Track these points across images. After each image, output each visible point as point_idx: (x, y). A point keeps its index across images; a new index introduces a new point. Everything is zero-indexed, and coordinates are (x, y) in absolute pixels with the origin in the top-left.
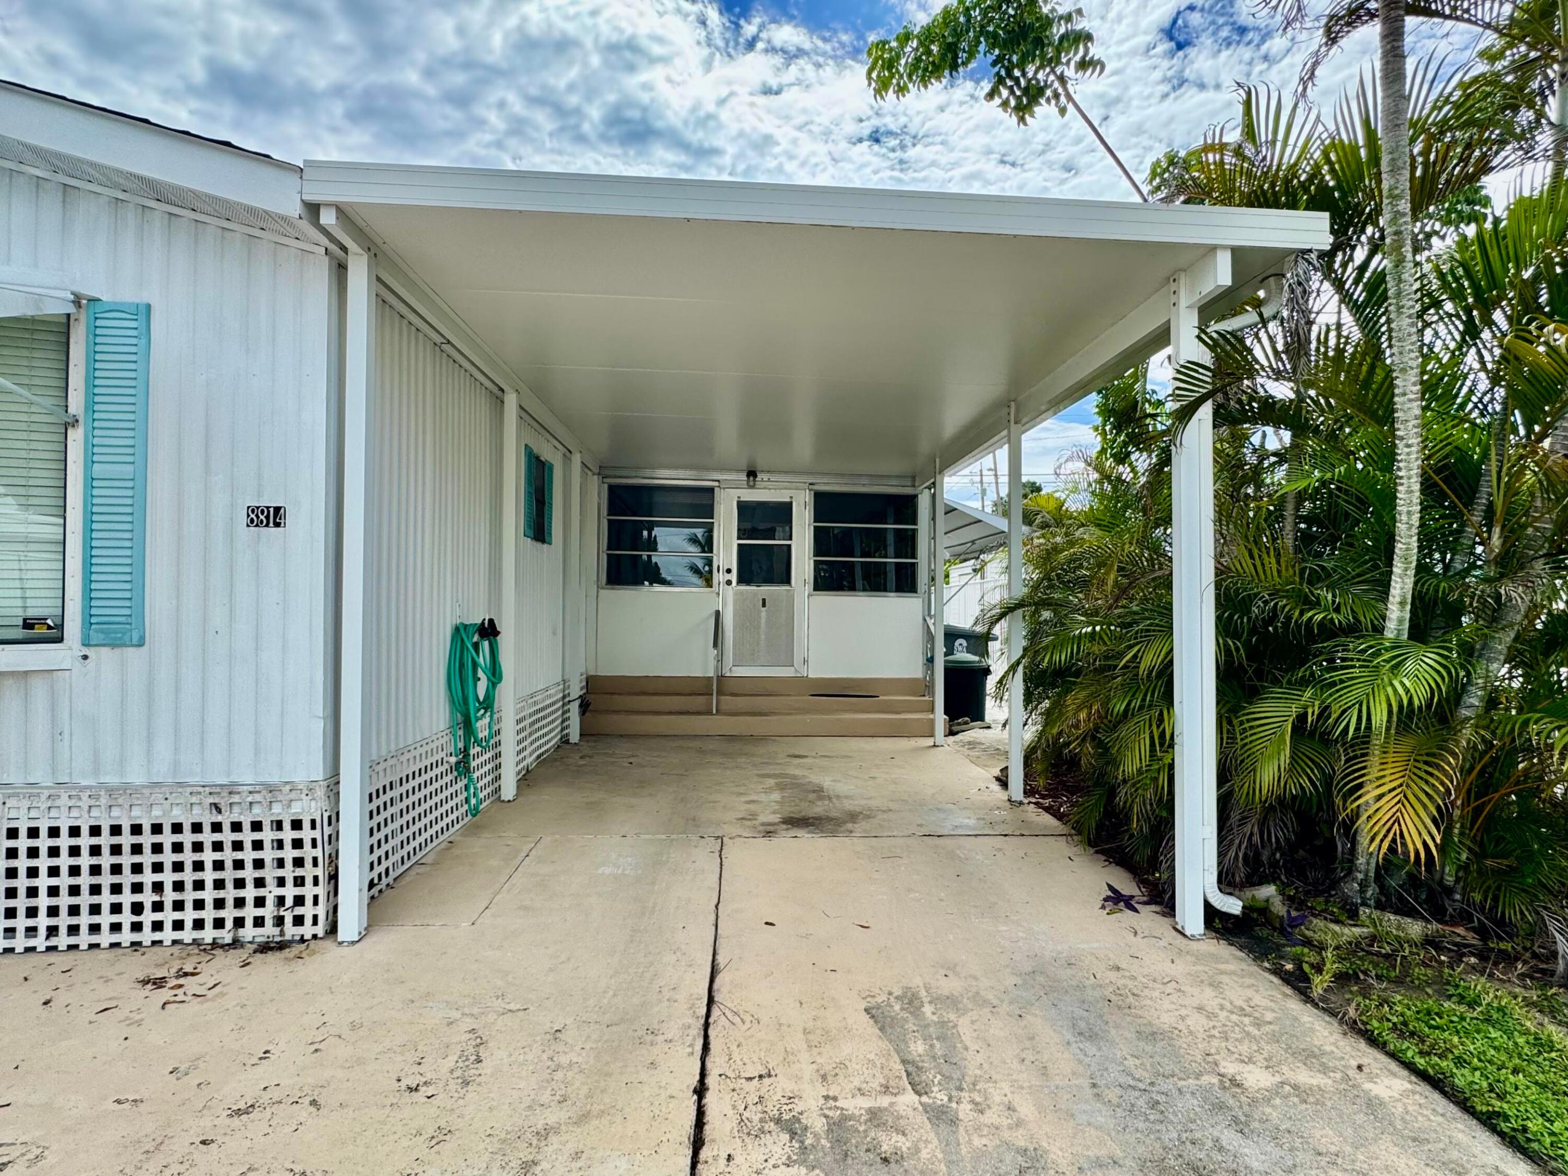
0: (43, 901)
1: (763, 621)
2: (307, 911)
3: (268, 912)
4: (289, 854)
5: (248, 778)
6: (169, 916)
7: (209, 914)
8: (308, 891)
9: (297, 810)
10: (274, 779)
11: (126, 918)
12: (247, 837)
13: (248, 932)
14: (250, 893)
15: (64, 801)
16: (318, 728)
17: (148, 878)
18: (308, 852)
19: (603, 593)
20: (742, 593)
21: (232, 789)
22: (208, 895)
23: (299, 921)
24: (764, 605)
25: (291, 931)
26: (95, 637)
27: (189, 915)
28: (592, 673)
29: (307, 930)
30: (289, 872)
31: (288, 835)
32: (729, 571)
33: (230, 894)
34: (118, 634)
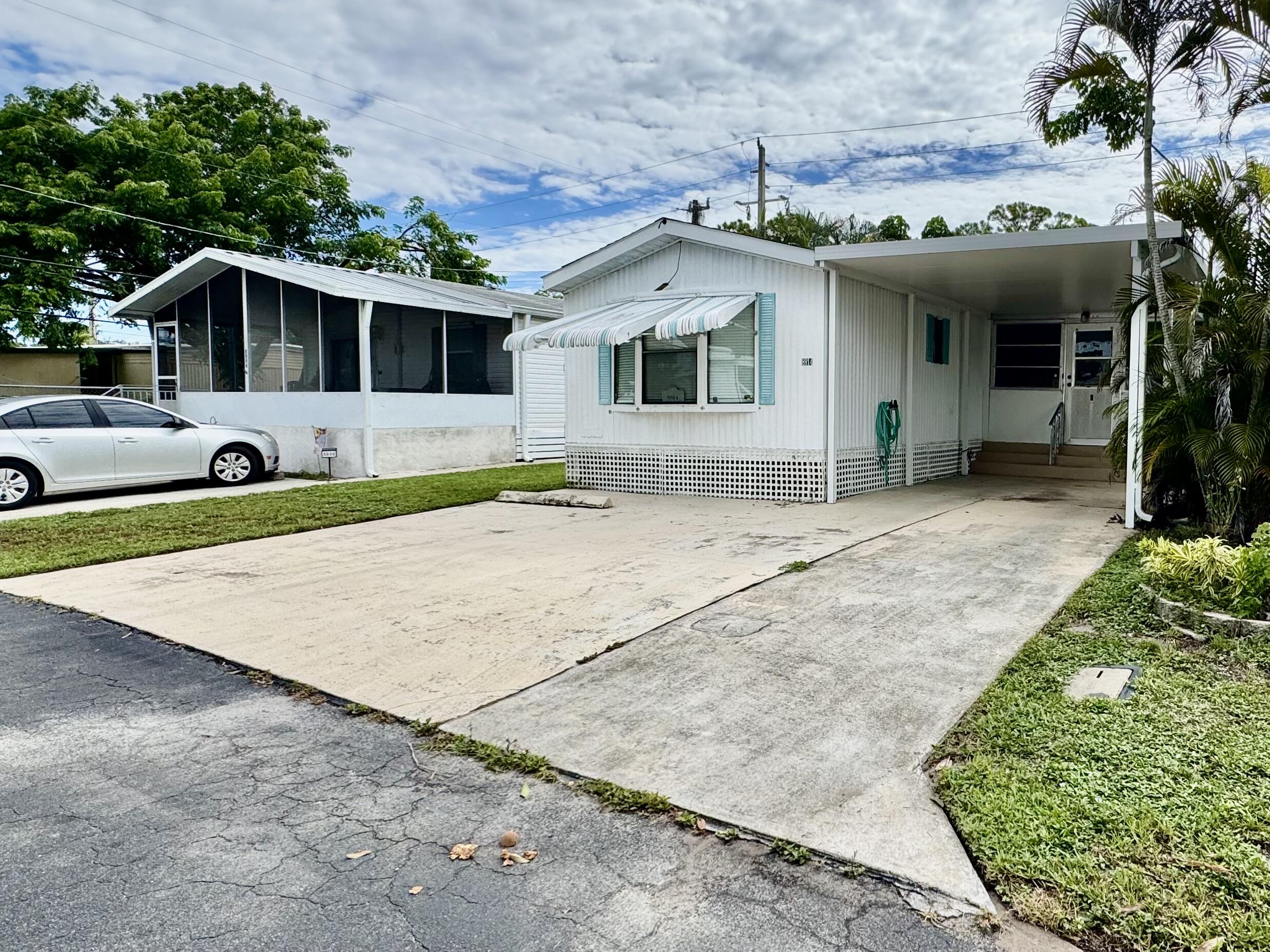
1: (1091, 409)
2: (819, 493)
3: (808, 492)
4: (814, 474)
5: (802, 448)
6: (781, 491)
7: (793, 492)
8: (819, 486)
9: (816, 459)
10: (809, 449)
11: (770, 491)
12: (803, 468)
13: (803, 498)
14: (803, 486)
15: (755, 453)
16: (822, 433)
17: (776, 478)
18: (819, 473)
19: (993, 392)
20: (1078, 391)
21: (799, 452)
22: (792, 486)
23: (817, 496)
24: (1092, 399)
25: (814, 499)
26: (763, 402)
28: (986, 439)
29: (819, 499)
30: (814, 480)
31: (814, 467)
32: (1070, 377)
33: (798, 485)
34: (768, 400)
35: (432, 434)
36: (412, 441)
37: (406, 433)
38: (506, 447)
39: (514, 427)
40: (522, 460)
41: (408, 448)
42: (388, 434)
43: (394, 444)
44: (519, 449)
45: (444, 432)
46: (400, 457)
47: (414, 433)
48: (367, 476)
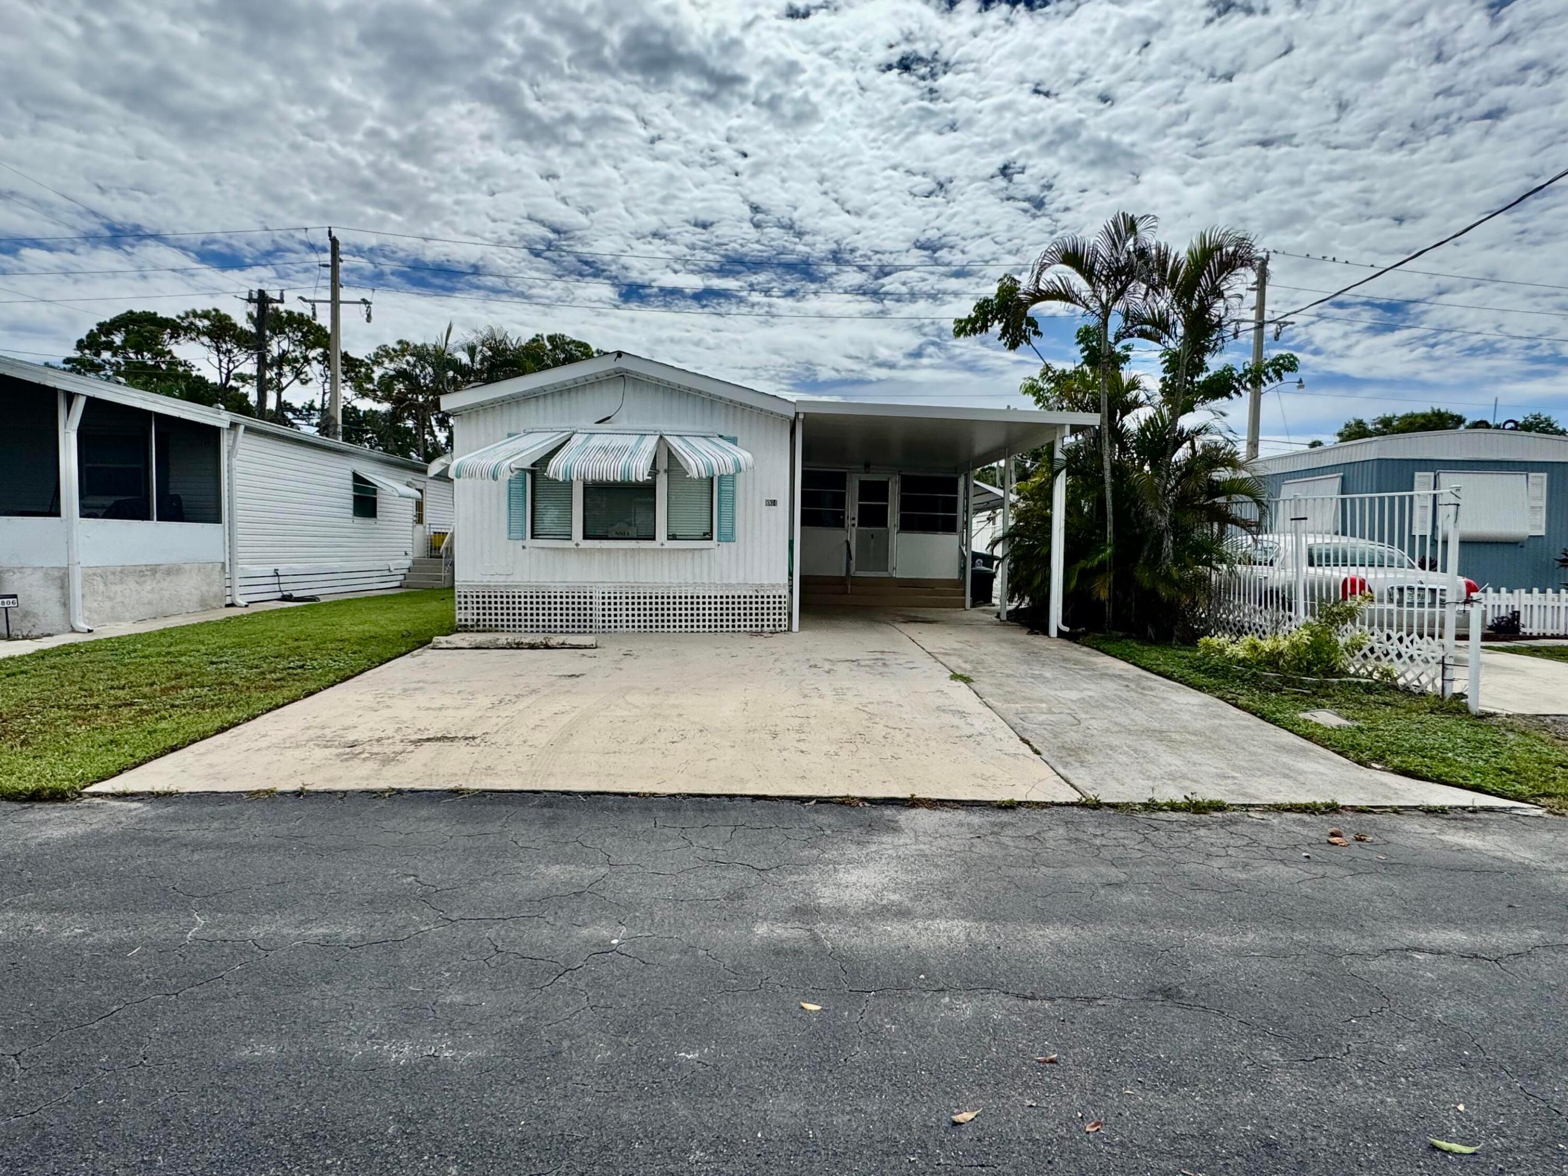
0: (707, 618)
1: (872, 546)
2: (783, 623)
3: (771, 623)
4: (777, 605)
5: (766, 582)
6: (742, 623)
7: (754, 623)
8: (783, 617)
9: (780, 592)
10: (774, 583)
11: (730, 623)
12: (766, 600)
13: (766, 629)
14: (765, 617)
16: (785, 568)
17: (736, 612)
18: (783, 605)
20: (860, 531)
21: (762, 585)
22: (754, 617)
23: (780, 626)
24: (872, 537)
25: (778, 629)
26: (722, 539)
27: (748, 623)
29: (783, 628)
30: (777, 611)
31: (777, 600)
32: (854, 519)
33: (760, 617)
34: (729, 537)
35: (141, 574)
36: (122, 583)
37: (114, 573)
38: (215, 589)
39: (224, 564)
40: (232, 605)
41: (116, 593)
42: (94, 574)
43: (102, 587)
44: (228, 591)
45: (154, 570)
46: (108, 604)
47: (123, 573)
48: (73, 631)
